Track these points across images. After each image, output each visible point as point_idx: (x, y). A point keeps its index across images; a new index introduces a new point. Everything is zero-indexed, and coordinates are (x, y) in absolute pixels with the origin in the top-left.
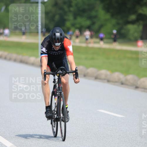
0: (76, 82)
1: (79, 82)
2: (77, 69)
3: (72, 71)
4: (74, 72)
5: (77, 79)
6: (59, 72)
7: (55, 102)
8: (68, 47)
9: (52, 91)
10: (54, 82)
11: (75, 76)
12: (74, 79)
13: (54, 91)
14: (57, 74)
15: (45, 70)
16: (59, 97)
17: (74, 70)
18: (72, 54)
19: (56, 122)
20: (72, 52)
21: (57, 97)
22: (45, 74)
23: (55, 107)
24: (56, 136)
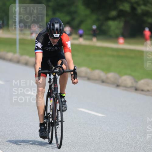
0: (74, 83)
1: (77, 83)
2: (75, 68)
3: (70, 71)
4: (72, 72)
5: (76, 80)
6: (55, 70)
7: (51, 104)
8: (67, 43)
9: (48, 91)
10: (50, 82)
11: (73, 75)
12: (72, 79)
13: (50, 91)
14: (53, 73)
15: (39, 68)
16: (54, 99)
17: (73, 69)
18: (70, 51)
19: (51, 127)
20: (70, 49)
21: (52, 99)
22: (40, 72)
23: (51, 110)
24: (50, 142)
